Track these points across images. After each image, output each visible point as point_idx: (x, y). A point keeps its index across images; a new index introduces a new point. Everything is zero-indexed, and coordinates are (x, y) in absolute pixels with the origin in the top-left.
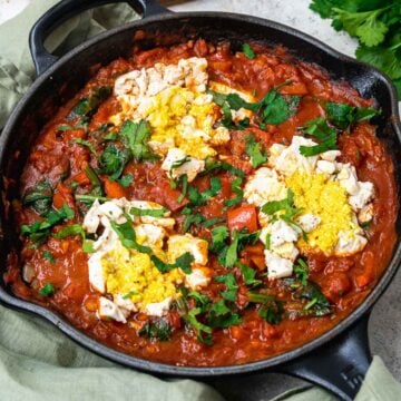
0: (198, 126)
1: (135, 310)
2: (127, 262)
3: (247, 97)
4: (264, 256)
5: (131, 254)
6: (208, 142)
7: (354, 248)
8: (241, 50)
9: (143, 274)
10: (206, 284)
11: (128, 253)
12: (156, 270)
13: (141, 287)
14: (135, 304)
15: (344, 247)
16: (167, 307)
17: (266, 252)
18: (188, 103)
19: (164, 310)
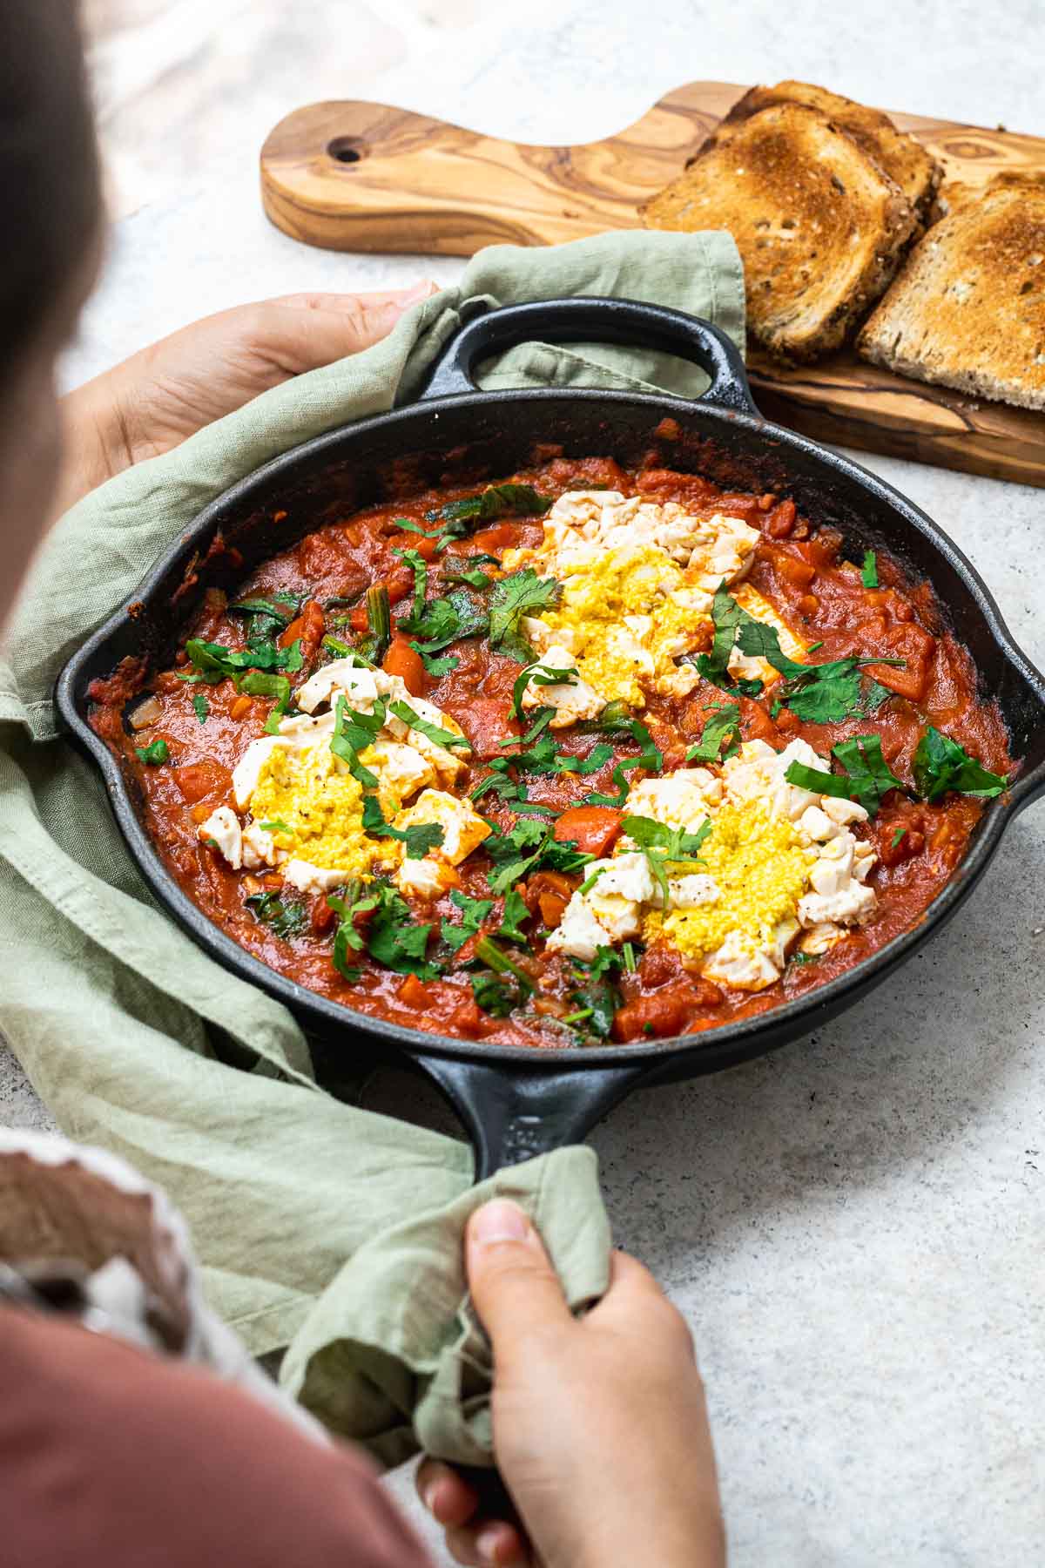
0: (649, 641)
1: (270, 860)
2: (318, 778)
3: (792, 646)
4: (567, 902)
5: (335, 770)
6: (645, 678)
7: (740, 975)
8: (858, 562)
9: (330, 810)
10: (427, 892)
11: (328, 764)
12: (357, 820)
13: (306, 828)
14: (277, 849)
15: (722, 963)
16: (323, 882)
17: (577, 896)
18: (660, 591)
19: (314, 883)
